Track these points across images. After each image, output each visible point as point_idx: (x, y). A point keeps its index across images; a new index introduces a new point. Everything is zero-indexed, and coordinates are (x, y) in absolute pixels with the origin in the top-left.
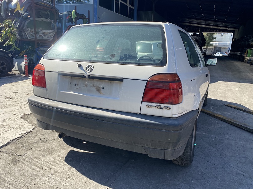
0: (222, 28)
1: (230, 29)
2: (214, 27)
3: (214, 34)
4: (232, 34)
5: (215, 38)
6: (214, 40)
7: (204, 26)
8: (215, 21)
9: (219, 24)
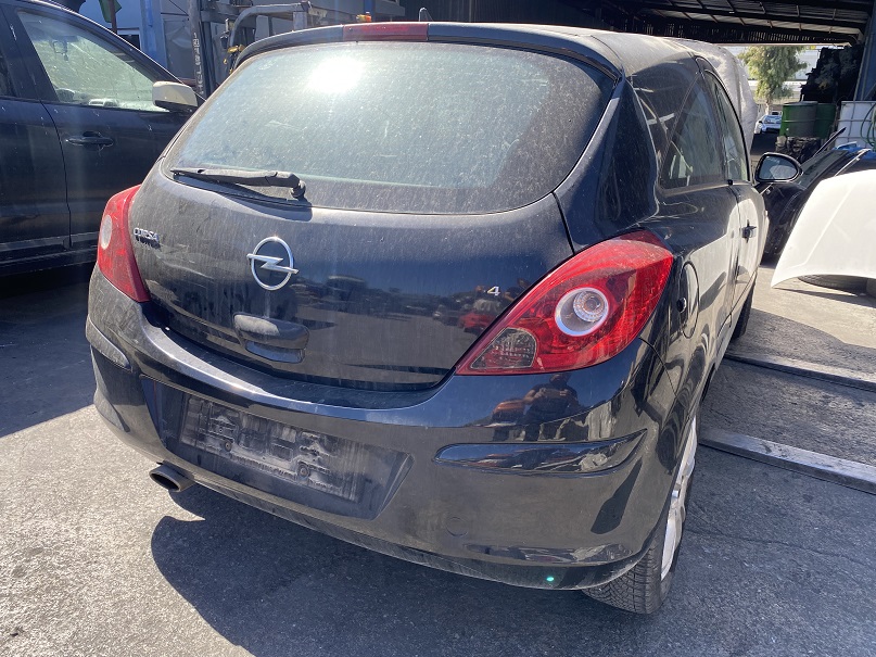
9: (782, 9)
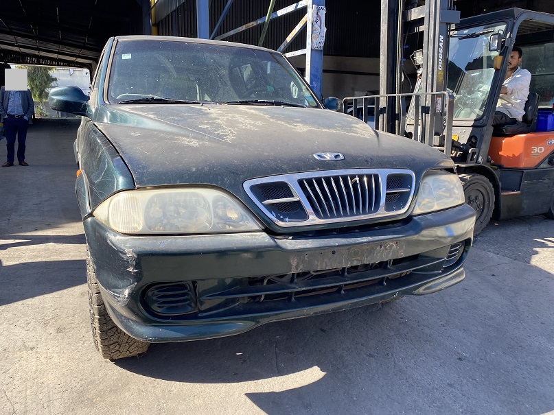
0: (60, 57)
1: (79, 60)
2: (42, 54)
3: (50, 69)
4: (88, 71)
5: (55, 80)
6: (53, 84)
7: (16, 49)
8: (36, 38)
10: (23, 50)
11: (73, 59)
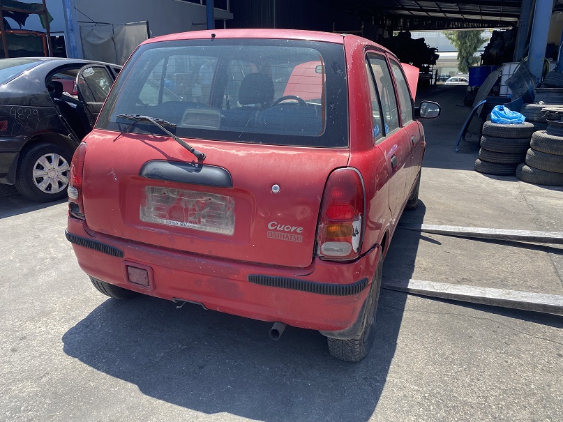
0: (485, 18)
1: (504, 19)
2: (466, 16)
7: (441, 15)
10: (448, 15)
11: (498, 18)
